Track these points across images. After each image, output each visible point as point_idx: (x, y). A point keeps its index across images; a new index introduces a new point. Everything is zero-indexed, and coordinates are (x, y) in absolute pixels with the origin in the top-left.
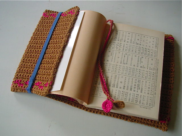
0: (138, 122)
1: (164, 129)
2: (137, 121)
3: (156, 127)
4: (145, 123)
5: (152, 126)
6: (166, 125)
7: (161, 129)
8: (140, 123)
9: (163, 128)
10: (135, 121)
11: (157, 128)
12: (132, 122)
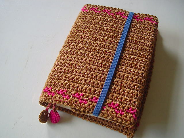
0: (98, 123)
1: (130, 135)
2: (97, 121)
3: (120, 131)
4: (107, 125)
5: (115, 129)
6: (132, 131)
7: (126, 135)
8: (101, 124)
9: (128, 133)
10: (95, 121)
11: (121, 133)
12: (91, 121)
